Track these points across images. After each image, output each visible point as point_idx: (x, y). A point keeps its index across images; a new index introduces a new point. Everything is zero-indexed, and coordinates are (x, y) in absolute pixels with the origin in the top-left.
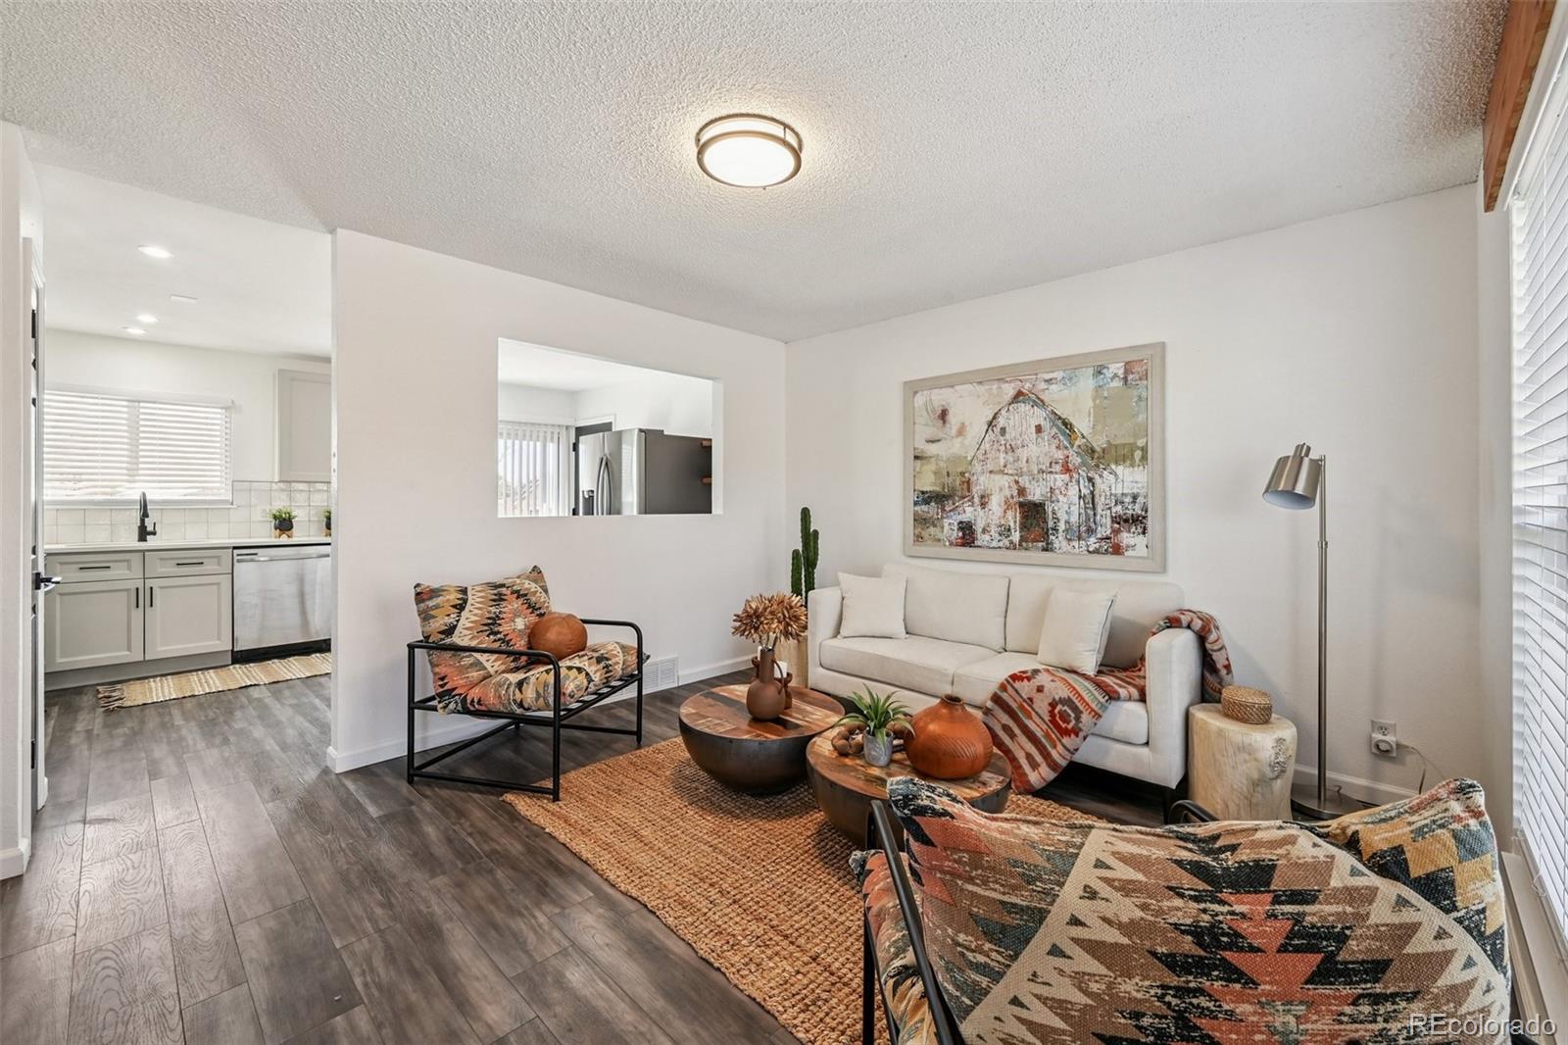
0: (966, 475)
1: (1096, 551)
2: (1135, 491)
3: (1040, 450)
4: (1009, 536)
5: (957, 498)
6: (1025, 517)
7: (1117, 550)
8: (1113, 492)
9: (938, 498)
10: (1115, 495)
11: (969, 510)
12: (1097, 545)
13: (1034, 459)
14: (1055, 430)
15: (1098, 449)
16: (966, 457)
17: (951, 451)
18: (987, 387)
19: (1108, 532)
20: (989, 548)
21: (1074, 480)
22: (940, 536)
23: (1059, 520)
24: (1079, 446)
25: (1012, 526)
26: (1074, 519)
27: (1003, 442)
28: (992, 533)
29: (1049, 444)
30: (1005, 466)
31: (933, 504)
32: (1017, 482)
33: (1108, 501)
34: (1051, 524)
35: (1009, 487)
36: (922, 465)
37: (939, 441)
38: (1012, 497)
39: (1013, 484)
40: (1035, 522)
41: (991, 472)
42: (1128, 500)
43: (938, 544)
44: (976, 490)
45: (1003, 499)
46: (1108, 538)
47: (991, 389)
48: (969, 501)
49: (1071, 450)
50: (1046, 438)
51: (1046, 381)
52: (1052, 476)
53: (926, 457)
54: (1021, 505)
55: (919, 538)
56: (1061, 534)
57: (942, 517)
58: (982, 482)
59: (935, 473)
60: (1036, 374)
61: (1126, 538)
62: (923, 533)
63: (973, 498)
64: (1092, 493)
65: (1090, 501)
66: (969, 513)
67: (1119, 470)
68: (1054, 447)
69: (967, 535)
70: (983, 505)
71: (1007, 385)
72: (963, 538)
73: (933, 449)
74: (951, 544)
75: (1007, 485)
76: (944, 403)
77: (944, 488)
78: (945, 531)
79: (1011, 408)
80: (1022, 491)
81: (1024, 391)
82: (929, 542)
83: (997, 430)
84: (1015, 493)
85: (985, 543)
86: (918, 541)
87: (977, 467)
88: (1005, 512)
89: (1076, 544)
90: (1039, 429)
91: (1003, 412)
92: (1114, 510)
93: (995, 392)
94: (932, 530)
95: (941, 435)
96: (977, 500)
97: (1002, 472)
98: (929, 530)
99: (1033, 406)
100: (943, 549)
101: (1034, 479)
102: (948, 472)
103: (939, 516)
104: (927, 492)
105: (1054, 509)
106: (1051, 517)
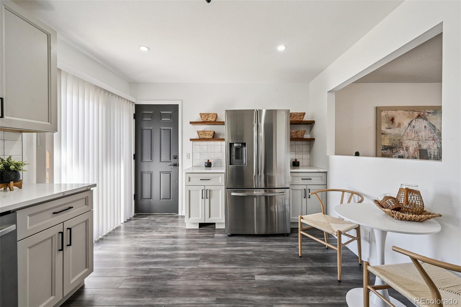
0: (401, 140)
3: (425, 133)
5: (397, 148)
9: (391, 148)
11: (402, 152)
13: (424, 136)
14: (430, 127)
16: (400, 135)
17: (396, 132)
18: (409, 112)
21: (435, 143)
23: (431, 154)
24: (437, 133)
25: (417, 156)
26: (436, 154)
27: (414, 130)
29: (428, 132)
30: (414, 138)
31: (388, 150)
32: (418, 143)
34: (429, 156)
35: (416, 144)
36: (384, 137)
37: (391, 128)
38: (417, 148)
41: (410, 140)
44: (404, 145)
45: (414, 148)
47: (410, 113)
48: (402, 149)
49: (435, 134)
50: (427, 130)
51: (428, 113)
52: (429, 141)
53: (386, 134)
54: (420, 150)
56: (432, 158)
57: (392, 155)
58: (406, 143)
59: (389, 139)
60: (425, 110)
63: (403, 148)
65: (440, 149)
68: (430, 133)
70: (407, 150)
71: (415, 112)
73: (388, 131)
76: (393, 116)
79: (416, 120)
80: (420, 146)
81: (421, 115)
83: (412, 126)
84: (418, 146)
87: (405, 138)
88: (414, 152)
90: (425, 127)
91: (414, 121)
93: (411, 114)
95: (391, 126)
96: (405, 148)
97: (413, 140)
99: (423, 120)
101: (424, 142)
102: (394, 139)
103: (391, 154)
104: (386, 146)
105: (430, 151)
106: (429, 154)
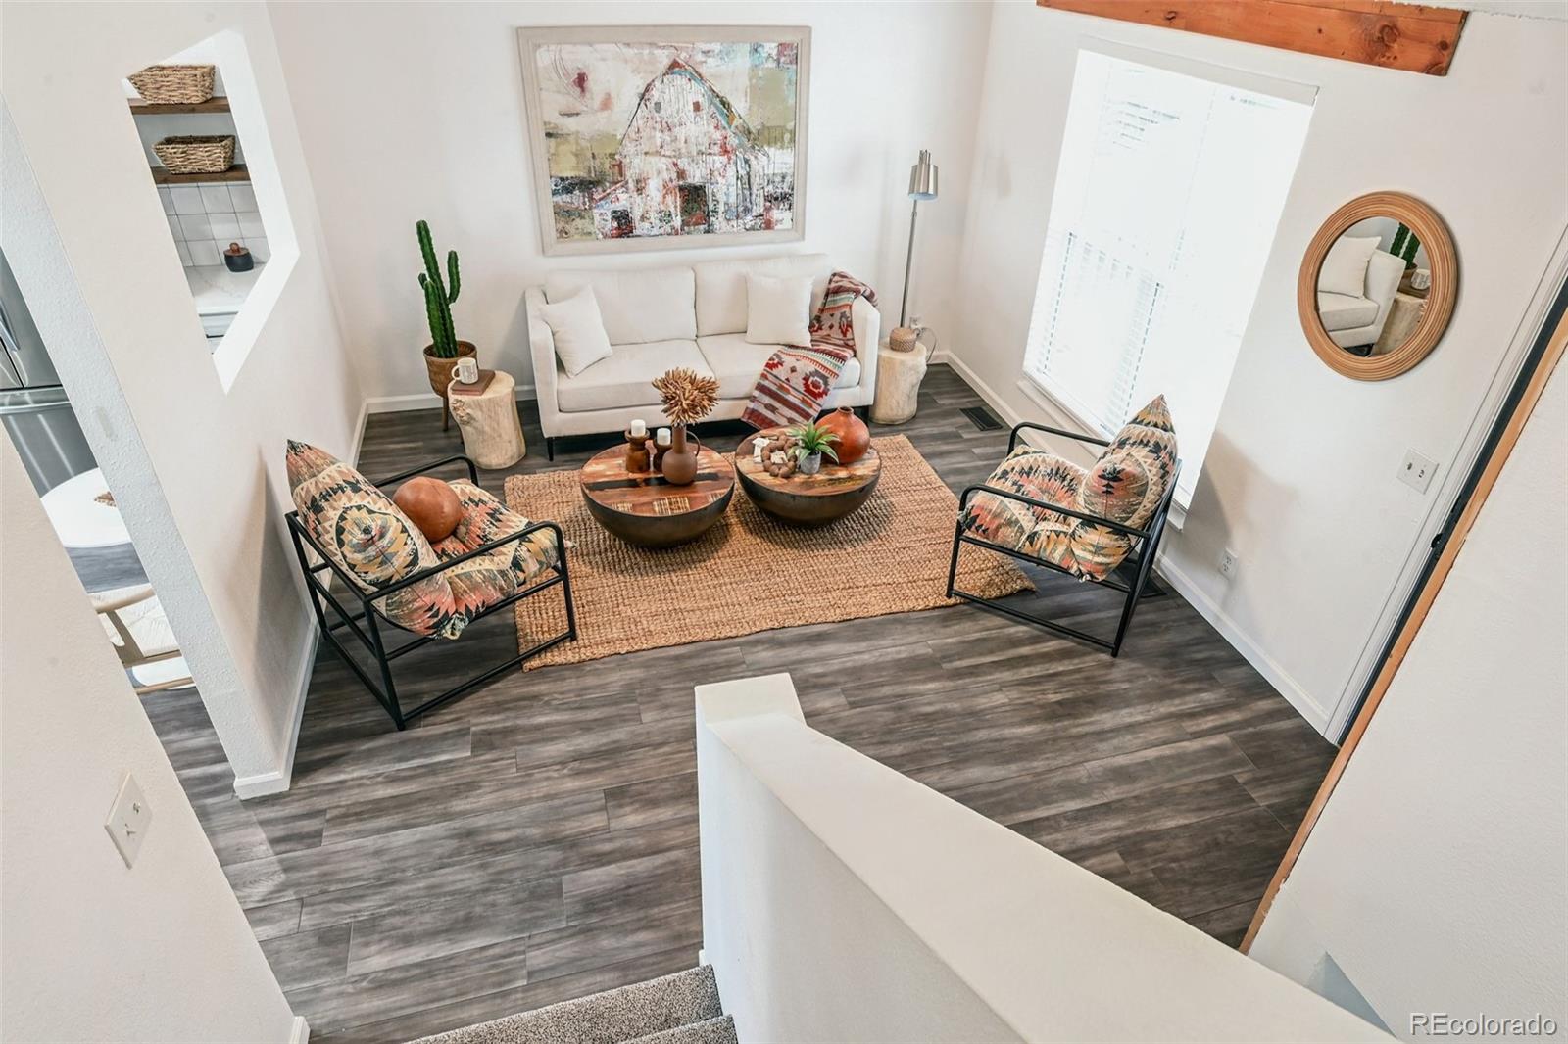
0: (617, 157)
1: (752, 229)
2: (784, 171)
3: (698, 130)
4: (670, 222)
5: (607, 185)
6: (686, 201)
7: (769, 225)
8: (766, 172)
9: (586, 185)
10: (768, 175)
11: (623, 197)
12: (753, 223)
13: (693, 140)
14: (713, 108)
15: (754, 131)
16: (616, 136)
17: (596, 128)
18: (636, 51)
19: (762, 210)
20: (650, 236)
21: (732, 161)
22: (591, 229)
23: (718, 202)
24: (736, 127)
25: (673, 210)
26: (732, 200)
27: (658, 120)
28: (652, 220)
29: (708, 124)
30: (662, 147)
31: (577, 192)
32: (676, 165)
33: (762, 181)
34: (711, 206)
35: (667, 170)
36: (557, 145)
37: (578, 114)
38: (671, 181)
39: (671, 166)
40: (696, 205)
41: (646, 153)
42: (778, 179)
43: (588, 237)
44: (630, 175)
45: (661, 184)
46: (762, 215)
47: (641, 54)
48: (623, 186)
49: (729, 131)
50: (704, 117)
51: (703, 52)
52: (711, 157)
53: (562, 135)
54: (681, 189)
55: (563, 234)
56: (721, 215)
57: (591, 208)
58: (635, 166)
59: (577, 155)
60: (693, 42)
61: (777, 214)
62: (568, 228)
63: (627, 183)
64: (748, 174)
65: (746, 182)
66: (623, 200)
67: (772, 151)
68: (712, 127)
69: (624, 226)
70: (640, 191)
71: (661, 52)
72: (619, 228)
73: (570, 124)
74: (605, 236)
75: (665, 167)
76: (580, 65)
77: (590, 172)
78: (596, 223)
79: (665, 80)
80: (681, 175)
81: (680, 61)
82: (576, 237)
83: (651, 105)
84: (674, 176)
85: (645, 232)
86: (563, 237)
87: (630, 148)
88: (665, 197)
89: (734, 223)
90: (697, 107)
91: (657, 84)
92: (766, 190)
93: (646, 58)
94: (579, 222)
95: (579, 107)
96: (631, 185)
97: (658, 153)
98: (574, 223)
99: (689, 80)
100: (597, 242)
101: (693, 160)
102: (593, 154)
103: (587, 206)
104: (568, 179)
105: (713, 192)
106: (711, 199)
